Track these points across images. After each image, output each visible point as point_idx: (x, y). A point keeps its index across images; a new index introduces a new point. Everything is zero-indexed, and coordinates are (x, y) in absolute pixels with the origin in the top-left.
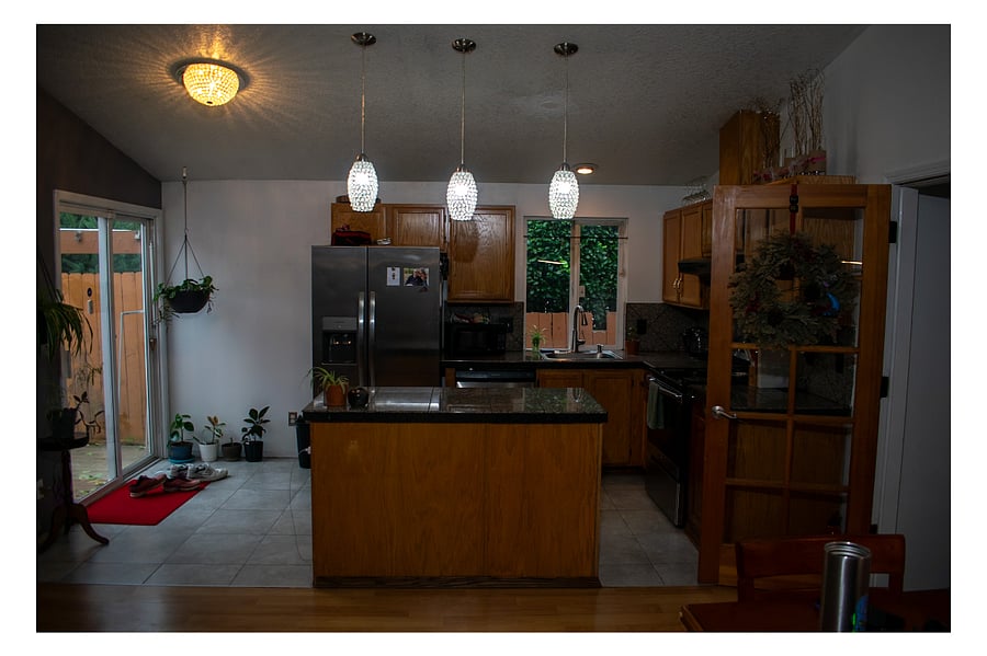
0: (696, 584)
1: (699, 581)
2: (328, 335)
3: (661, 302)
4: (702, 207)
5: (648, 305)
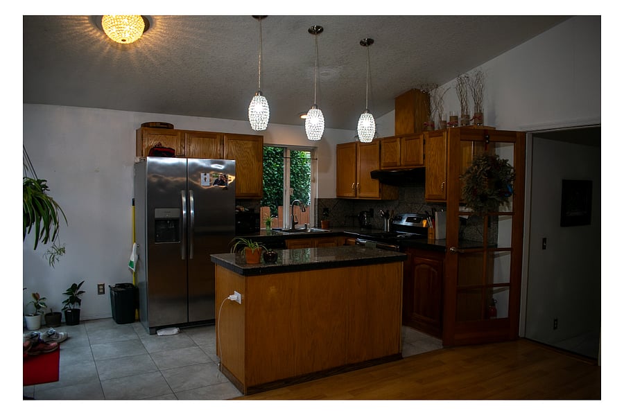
0: (442, 347)
1: (443, 345)
2: (158, 221)
3: (336, 197)
4: (380, 141)
5: (329, 199)
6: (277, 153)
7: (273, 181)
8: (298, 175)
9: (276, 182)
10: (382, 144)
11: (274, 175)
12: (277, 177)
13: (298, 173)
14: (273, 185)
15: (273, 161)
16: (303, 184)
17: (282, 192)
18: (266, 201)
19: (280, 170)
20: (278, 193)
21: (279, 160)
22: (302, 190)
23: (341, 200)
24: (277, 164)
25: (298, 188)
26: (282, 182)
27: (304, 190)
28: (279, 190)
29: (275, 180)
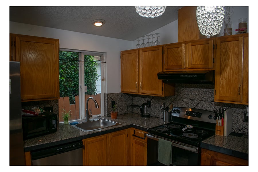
3: (120, 92)
4: (163, 47)
5: (115, 94)
6: (74, 59)
7: (71, 78)
8: (89, 74)
9: (74, 79)
10: (165, 50)
11: (71, 74)
12: (74, 75)
13: (88, 73)
14: (71, 81)
15: (71, 64)
16: (92, 80)
17: (78, 86)
18: (66, 92)
19: (76, 70)
20: (75, 86)
21: (75, 63)
22: (91, 83)
23: (125, 94)
24: (74, 66)
25: (89, 83)
26: (78, 79)
27: (93, 84)
28: (76, 84)
29: (73, 77)
